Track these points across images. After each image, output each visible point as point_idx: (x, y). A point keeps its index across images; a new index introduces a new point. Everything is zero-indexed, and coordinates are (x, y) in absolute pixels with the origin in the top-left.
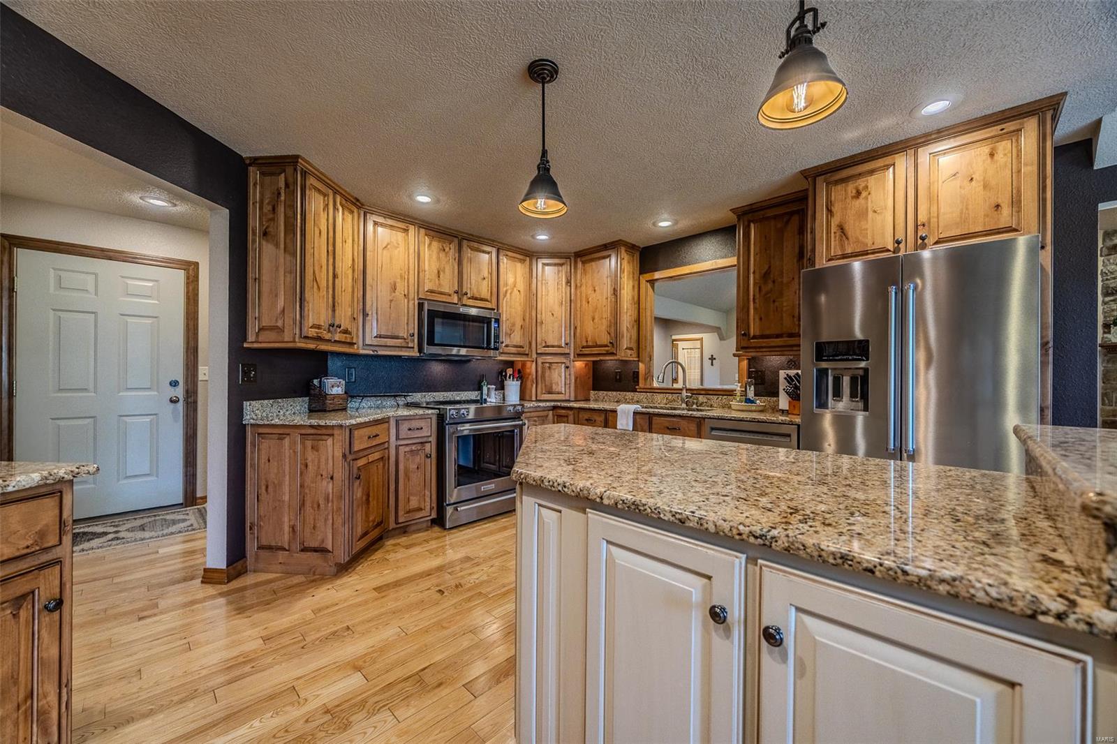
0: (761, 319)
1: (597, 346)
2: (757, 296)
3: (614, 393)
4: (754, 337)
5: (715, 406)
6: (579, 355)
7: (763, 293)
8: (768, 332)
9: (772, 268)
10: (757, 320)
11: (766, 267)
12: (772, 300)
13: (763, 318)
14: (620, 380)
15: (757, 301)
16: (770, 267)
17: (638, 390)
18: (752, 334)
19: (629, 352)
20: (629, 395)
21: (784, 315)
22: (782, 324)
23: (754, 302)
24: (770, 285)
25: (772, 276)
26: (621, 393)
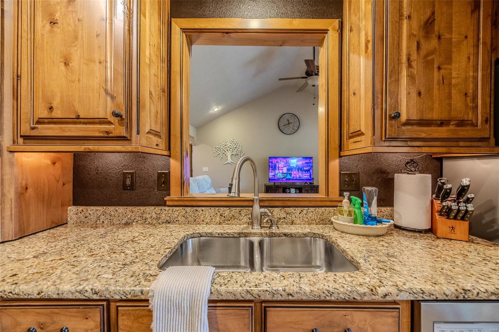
0: (419, 94)
1: (77, 120)
2: (414, 56)
3: (121, 209)
4: (408, 123)
5: (298, 222)
6: (25, 138)
7: (423, 52)
8: (428, 116)
9: (436, 13)
10: (414, 95)
11: (429, 14)
12: (436, 66)
13: (422, 92)
14: (132, 187)
15: (414, 64)
16: (433, 13)
17: (168, 203)
18: (404, 118)
19: (155, 139)
20: (151, 211)
21: (453, 91)
22: (450, 105)
23: (410, 66)
24: (434, 42)
25: (436, 28)
26: (136, 209)
